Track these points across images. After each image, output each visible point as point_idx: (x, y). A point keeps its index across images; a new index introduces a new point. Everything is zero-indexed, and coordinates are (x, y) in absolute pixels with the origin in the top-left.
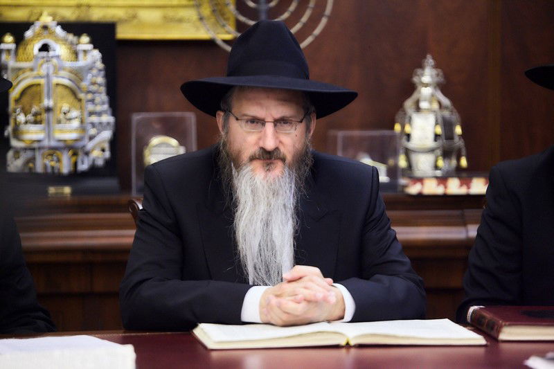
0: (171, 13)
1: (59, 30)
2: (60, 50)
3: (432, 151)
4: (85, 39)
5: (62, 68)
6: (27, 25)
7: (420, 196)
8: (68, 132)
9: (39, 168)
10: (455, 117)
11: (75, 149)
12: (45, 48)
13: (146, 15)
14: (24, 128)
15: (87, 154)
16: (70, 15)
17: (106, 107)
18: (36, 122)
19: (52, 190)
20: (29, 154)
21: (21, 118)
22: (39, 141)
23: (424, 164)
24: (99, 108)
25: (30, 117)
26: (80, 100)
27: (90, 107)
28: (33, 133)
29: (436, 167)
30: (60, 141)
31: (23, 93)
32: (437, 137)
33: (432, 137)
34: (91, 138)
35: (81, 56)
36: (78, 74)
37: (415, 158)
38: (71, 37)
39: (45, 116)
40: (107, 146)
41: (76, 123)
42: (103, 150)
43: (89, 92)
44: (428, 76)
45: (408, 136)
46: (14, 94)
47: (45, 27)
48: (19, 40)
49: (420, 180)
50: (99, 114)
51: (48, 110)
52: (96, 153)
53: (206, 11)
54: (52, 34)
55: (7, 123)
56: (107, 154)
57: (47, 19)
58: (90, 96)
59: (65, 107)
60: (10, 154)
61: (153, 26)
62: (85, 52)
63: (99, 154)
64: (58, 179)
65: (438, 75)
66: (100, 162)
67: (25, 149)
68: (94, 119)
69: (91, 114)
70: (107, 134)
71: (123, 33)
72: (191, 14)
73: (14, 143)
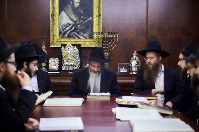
0: (91, 43)
1: (71, 45)
2: (72, 49)
3: (135, 67)
4: (76, 47)
5: (72, 52)
6: (66, 45)
7: (132, 74)
8: (73, 63)
9: (67, 69)
10: (140, 61)
11: (74, 66)
12: (69, 49)
13: (86, 43)
14: (65, 62)
15: (76, 67)
16: (74, 43)
17: (79, 59)
18: (67, 61)
19: (69, 73)
20: (66, 67)
21: (64, 60)
22: (67, 64)
23: (134, 69)
24: (78, 59)
25: (66, 60)
26: (74, 57)
27: (76, 59)
28: (66, 63)
29: (136, 70)
30: (71, 64)
31: (65, 56)
32: (136, 64)
33: (135, 64)
34: (76, 64)
35: (75, 50)
36: (74, 53)
37: (132, 68)
38: (73, 47)
39: (68, 60)
40: (79, 65)
41: (74, 61)
42: (79, 66)
43: (76, 56)
44: (135, 54)
45: (131, 64)
46: (63, 56)
47: (69, 45)
48: (65, 47)
49: (132, 72)
50: (78, 60)
51: (69, 59)
52: (77, 67)
53: (96, 43)
54: (70, 46)
55: (62, 61)
56: (79, 67)
57: (69, 44)
58: (76, 57)
59: (72, 59)
60: (63, 66)
61: (88, 45)
62: (76, 49)
63: (78, 67)
64: (71, 71)
65: (137, 54)
66: (78, 68)
67: (65, 66)
68: (77, 61)
69: (76, 60)
70: (79, 63)
71: (82, 46)
72: (94, 43)
73: (63, 65)
